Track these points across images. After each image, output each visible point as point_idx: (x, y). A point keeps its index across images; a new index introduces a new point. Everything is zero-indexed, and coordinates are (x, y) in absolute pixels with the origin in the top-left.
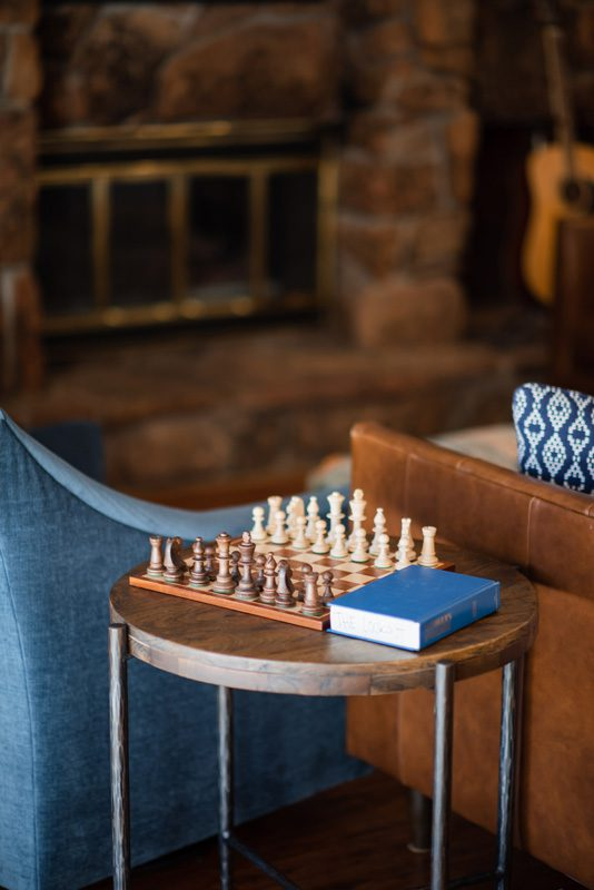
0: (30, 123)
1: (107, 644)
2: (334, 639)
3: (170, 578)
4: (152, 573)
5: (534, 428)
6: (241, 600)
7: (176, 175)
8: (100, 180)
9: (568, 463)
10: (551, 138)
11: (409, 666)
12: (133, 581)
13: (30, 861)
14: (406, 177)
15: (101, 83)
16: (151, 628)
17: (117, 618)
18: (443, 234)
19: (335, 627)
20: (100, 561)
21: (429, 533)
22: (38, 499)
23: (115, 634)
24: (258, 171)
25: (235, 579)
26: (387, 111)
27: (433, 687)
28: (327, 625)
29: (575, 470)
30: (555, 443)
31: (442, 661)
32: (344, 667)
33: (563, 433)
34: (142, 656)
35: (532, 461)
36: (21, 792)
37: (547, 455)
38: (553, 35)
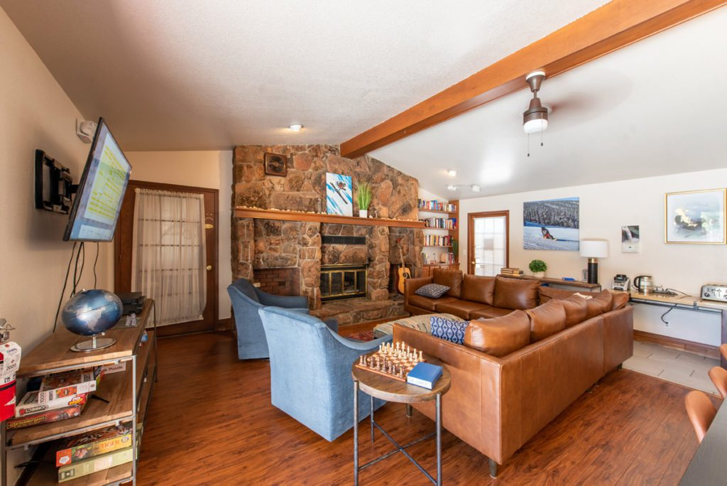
0: (320, 263)
1: (353, 386)
2: (408, 385)
3: (365, 365)
4: (361, 364)
5: (435, 326)
6: (383, 372)
7: (343, 272)
8: (330, 273)
9: (443, 334)
10: (401, 267)
11: (429, 395)
12: (357, 366)
13: (329, 431)
14: (379, 272)
15: (331, 257)
16: (364, 382)
17: (355, 379)
18: (385, 282)
19: (408, 381)
20: (345, 357)
21: (421, 353)
22: (333, 344)
23: (355, 383)
24: (355, 271)
25: (381, 366)
26: (376, 262)
27: (436, 399)
28: (406, 381)
29: (455, 337)
30: (440, 329)
31: (438, 392)
32: (415, 396)
33: (442, 327)
34: (363, 390)
35: (435, 333)
36: (327, 414)
37: (438, 331)
38: (401, 250)
